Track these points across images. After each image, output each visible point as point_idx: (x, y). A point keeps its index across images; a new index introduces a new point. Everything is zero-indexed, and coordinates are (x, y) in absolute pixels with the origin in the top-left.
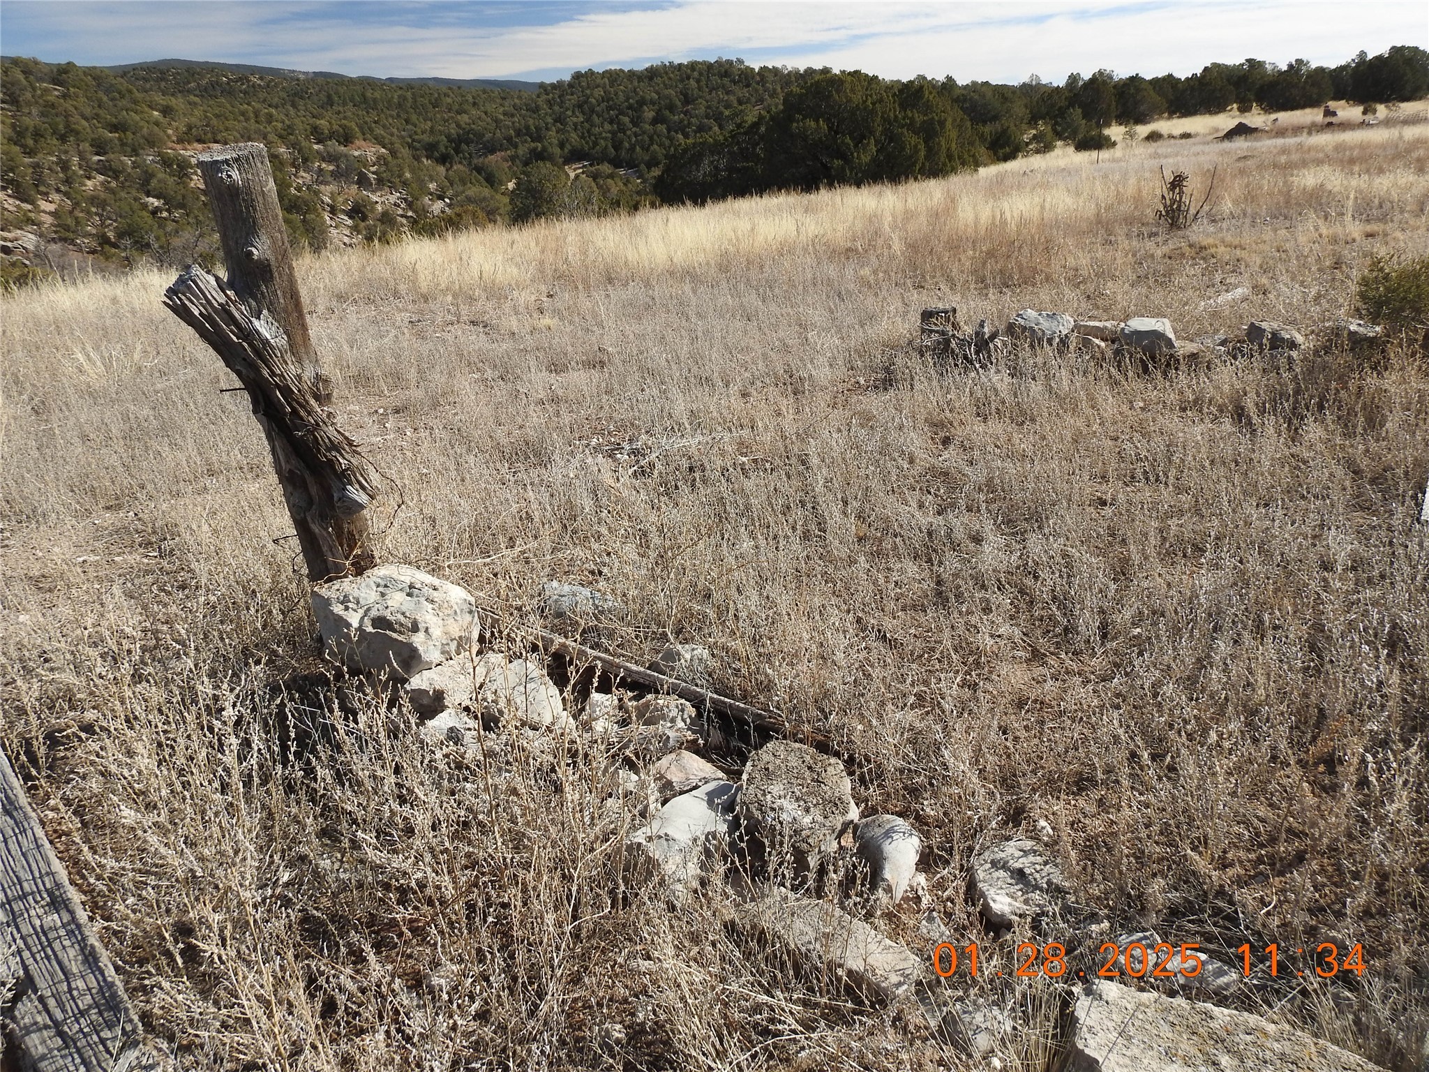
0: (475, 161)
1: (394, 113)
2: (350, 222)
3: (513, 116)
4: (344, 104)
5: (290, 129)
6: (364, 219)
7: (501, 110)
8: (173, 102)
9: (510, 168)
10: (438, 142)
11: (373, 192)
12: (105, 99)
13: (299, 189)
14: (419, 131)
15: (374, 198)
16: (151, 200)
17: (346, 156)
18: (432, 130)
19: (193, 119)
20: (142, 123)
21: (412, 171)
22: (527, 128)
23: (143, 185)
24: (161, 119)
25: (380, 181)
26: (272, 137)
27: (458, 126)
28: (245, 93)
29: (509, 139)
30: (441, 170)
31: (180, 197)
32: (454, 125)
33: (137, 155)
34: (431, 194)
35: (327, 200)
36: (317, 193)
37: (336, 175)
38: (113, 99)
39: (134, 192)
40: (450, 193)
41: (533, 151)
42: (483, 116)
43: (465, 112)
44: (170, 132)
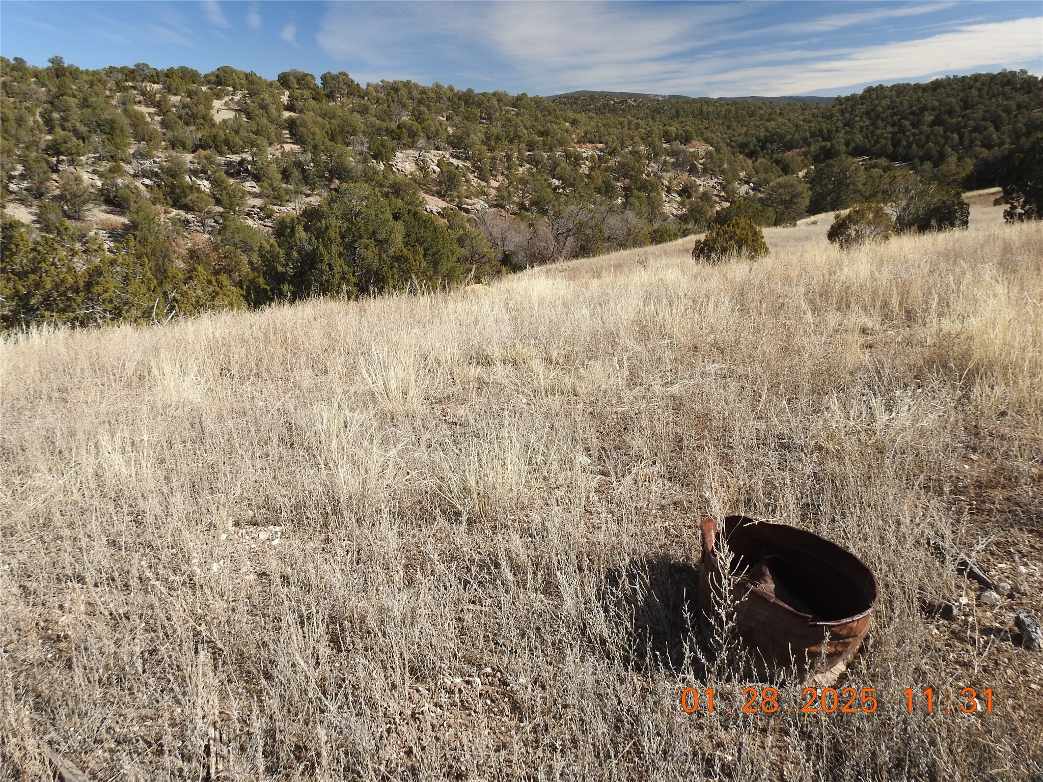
0: (775, 156)
1: (720, 122)
2: (679, 199)
3: (810, 122)
4: (687, 116)
5: (649, 134)
6: (689, 197)
7: (802, 117)
8: (578, 116)
9: (802, 161)
10: (749, 142)
11: (699, 177)
12: (540, 115)
13: (648, 175)
14: (736, 134)
15: (699, 182)
16: (554, 181)
17: (684, 151)
18: (746, 134)
19: (589, 128)
20: (558, 131)
21: (729, 164)
22: (821, 130)
23: (551, 171)
24: (570, 128)
25: (705, 170)
26: (637, 139)
27: (767, 130)
28: (623, 111)
29: (805, 140)
30: (750, 162)
31: (572, 180)
32: (763, 130)
33: (551, 151)
34: (740, 180)
35: (666, 183)
36: (660, 178)
37: (675, 166)
38: (544, 116)
39: (545, 176)
40: (754, 179)
41: (823, 149)
42: (787, 122)
43: (773, 120)
44: (574, 136)
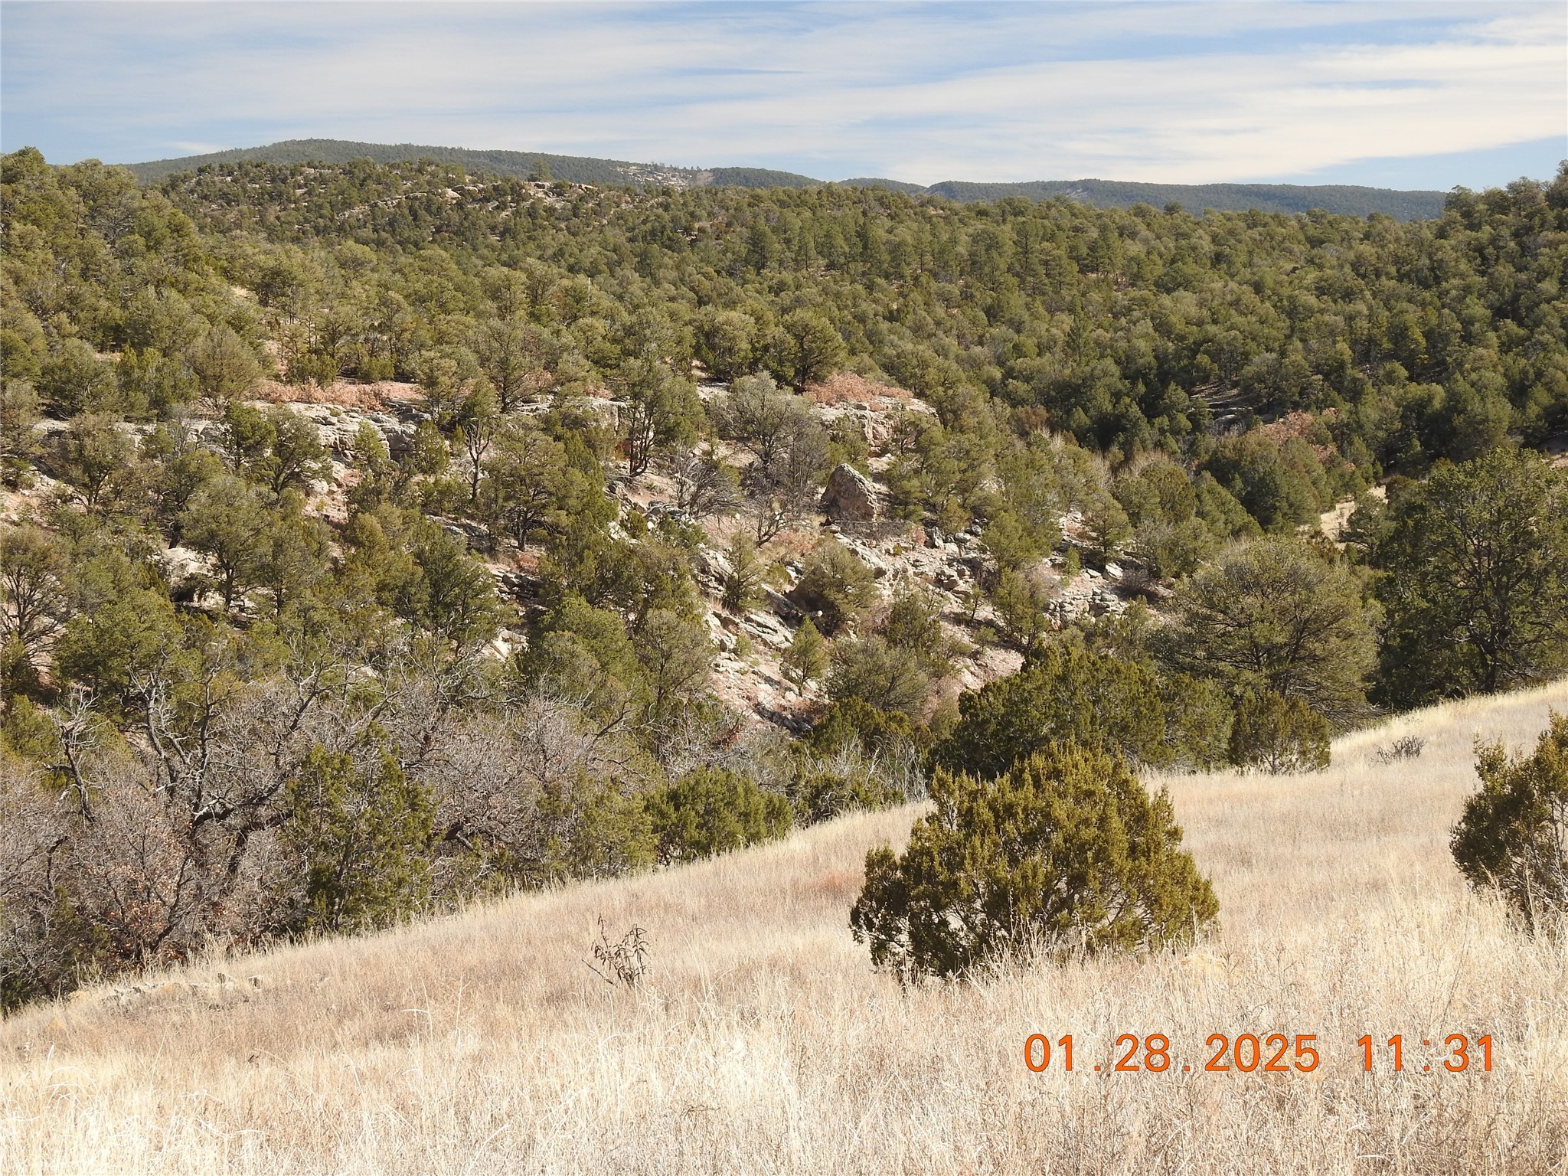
0: (1210, 441)
1: (954, 289)
2: (783, 636)
3: (1348, 295)
4: (800, 261)
5: (631, 340)
6: (832, 625)
7: (1312, 276)
8: (292, 258)
9: (1330, 464)
10: (1089, 381)
11: (873, 537)
12: (104, 251)
13: (634, 527)
14: (1030, 344)
15: (873, 558)
16: (181, 555)
17: (797, 421)
18: (1073, 342)
19: (345, 310)
20: (197, 322)
21: (1006, 475)
22: (1399, 334)
23: (164, 509)
24: (253, 310)
25: (898, 504)
26: (574, 363)
27: (1162, 327)
28: (505, 232)
29: (1333, 372)
30: (1098, 466)
31: (265, 548)
32: (1146, 326)
33: (163, 416)
34: (1062, 549)
35: (720, 563)
36: (688, 540)
37: (757, 483)
38: (124, 254)
39: (134, 531)
40: (1126, 544)
41: (1416, 410)
42: (1249, 296)
43: (1187, 285)
44: (271, 347)
